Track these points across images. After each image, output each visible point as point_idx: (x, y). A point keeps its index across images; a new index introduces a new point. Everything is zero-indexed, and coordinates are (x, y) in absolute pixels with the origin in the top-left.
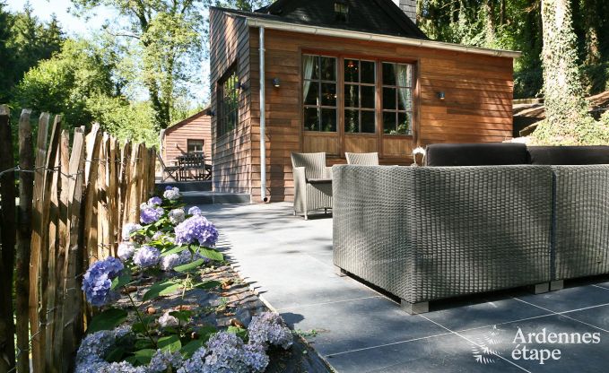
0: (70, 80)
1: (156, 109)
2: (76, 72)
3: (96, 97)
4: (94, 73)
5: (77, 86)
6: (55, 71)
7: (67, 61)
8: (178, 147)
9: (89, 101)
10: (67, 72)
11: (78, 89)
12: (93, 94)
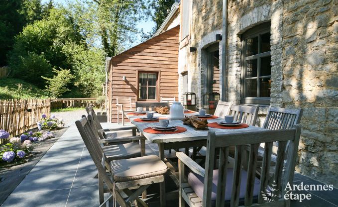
0: (54, 34)
1: (106, 51)
2: (58, 28)
3: (69, 44)
4: (68, 28)
5: (58, 37)
6: (43, 26)
7: (52, 22)
8: (126, 81)
9: (65, 47)
10: (52, 28)
11: (58, 39)
12: (67, 42)
